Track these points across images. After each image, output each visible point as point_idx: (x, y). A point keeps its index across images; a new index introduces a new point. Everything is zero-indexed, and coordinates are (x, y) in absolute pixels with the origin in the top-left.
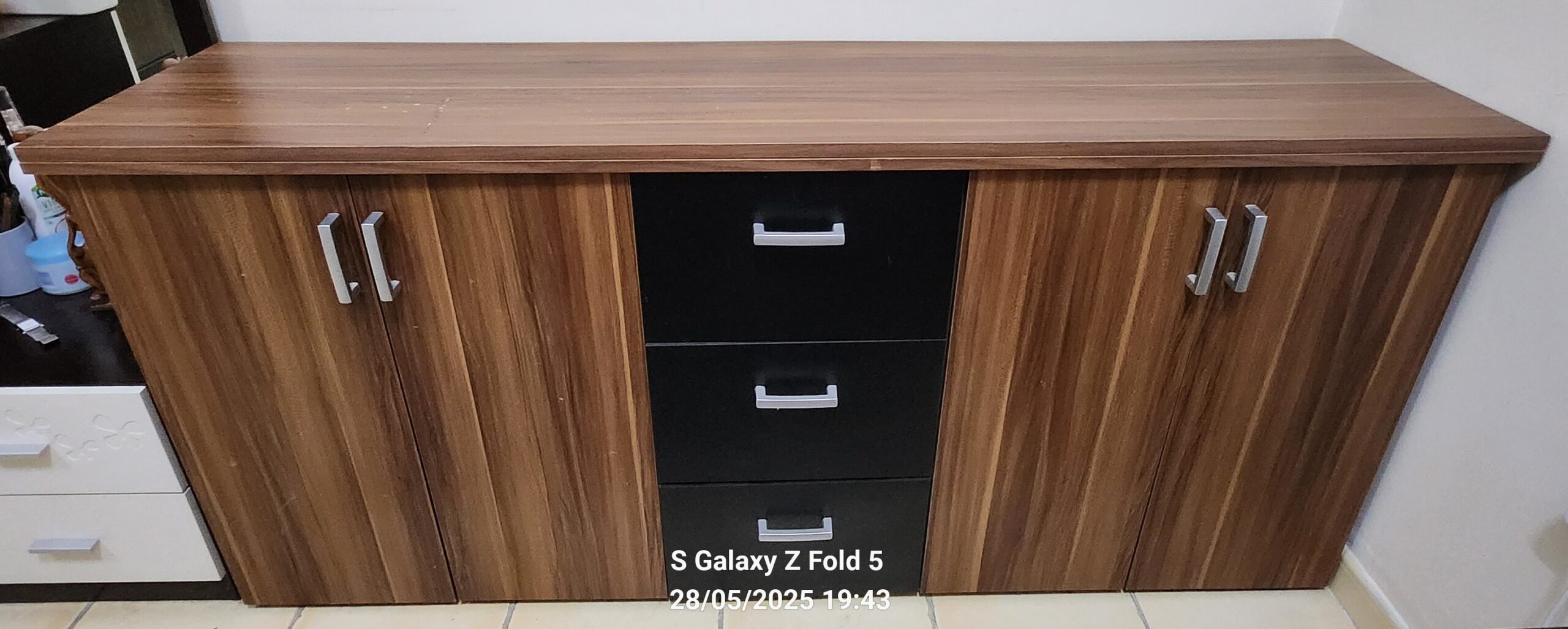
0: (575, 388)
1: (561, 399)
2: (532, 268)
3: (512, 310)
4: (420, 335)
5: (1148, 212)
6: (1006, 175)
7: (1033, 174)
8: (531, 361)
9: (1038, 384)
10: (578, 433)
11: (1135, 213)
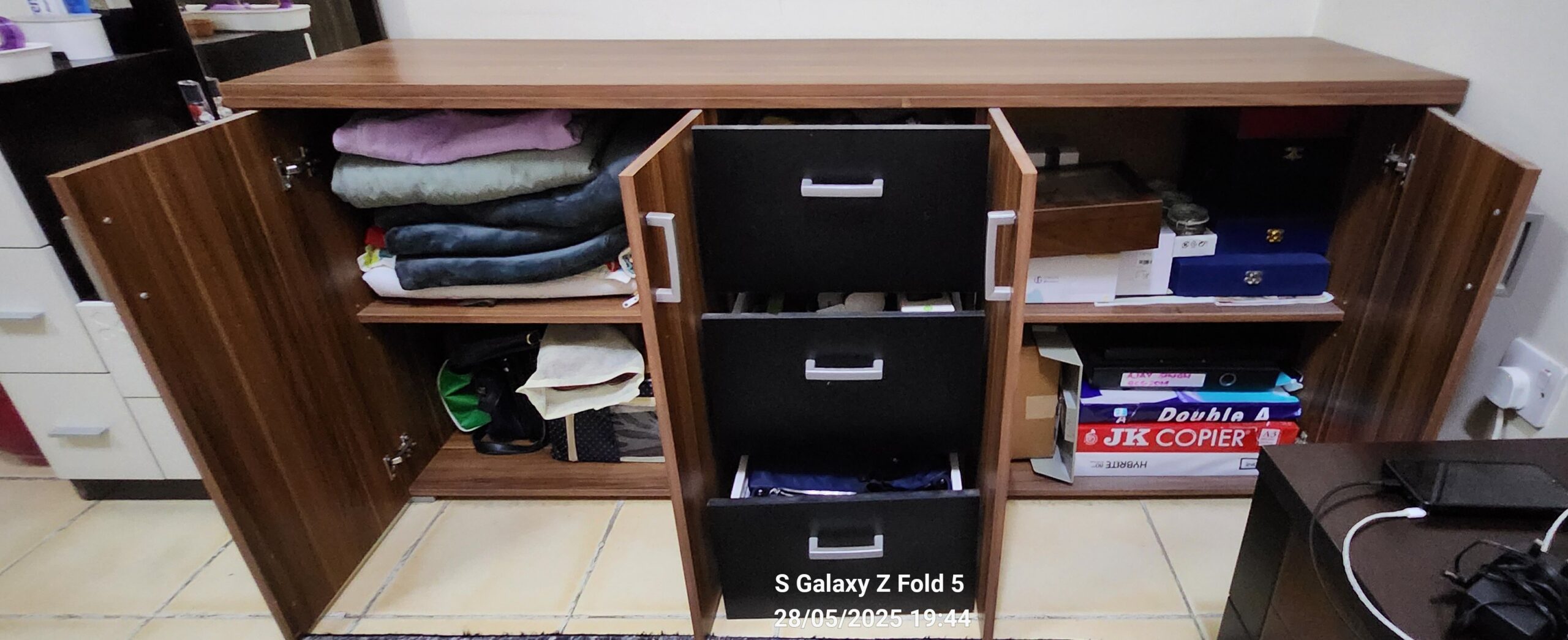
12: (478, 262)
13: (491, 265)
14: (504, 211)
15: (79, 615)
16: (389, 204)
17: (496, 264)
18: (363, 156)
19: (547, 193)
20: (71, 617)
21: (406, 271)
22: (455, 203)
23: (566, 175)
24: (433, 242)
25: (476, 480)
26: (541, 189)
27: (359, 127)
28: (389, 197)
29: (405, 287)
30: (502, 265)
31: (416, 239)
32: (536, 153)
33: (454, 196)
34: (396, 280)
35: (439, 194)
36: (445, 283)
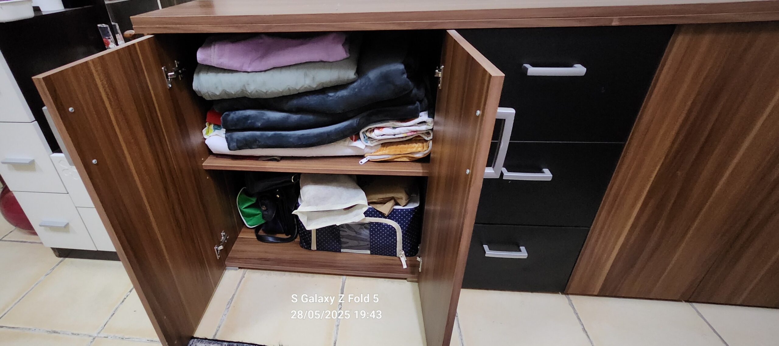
9: (676, 172)
12: (275, 134)
13: (283, 136)
14: (295, 102)
15: (59, 331)
16: (226, 97)
17: (286, 136)
18: (214, 67)
19: (323, 90)
20: (55, 332)
21: (232, 139)
22: (266, 97)
23: (339, 78)
24: (249, 121)
25: (261, 259)
26: (321, 87)
27: (213, 47)
28: (226, 93)
29: (231, 148)
30: (290, 137)
31: (239, 120)
32: (322, 64)
33: (266, 93)
34: (226, 144)
35: (257, 91)
36: (253, 147)
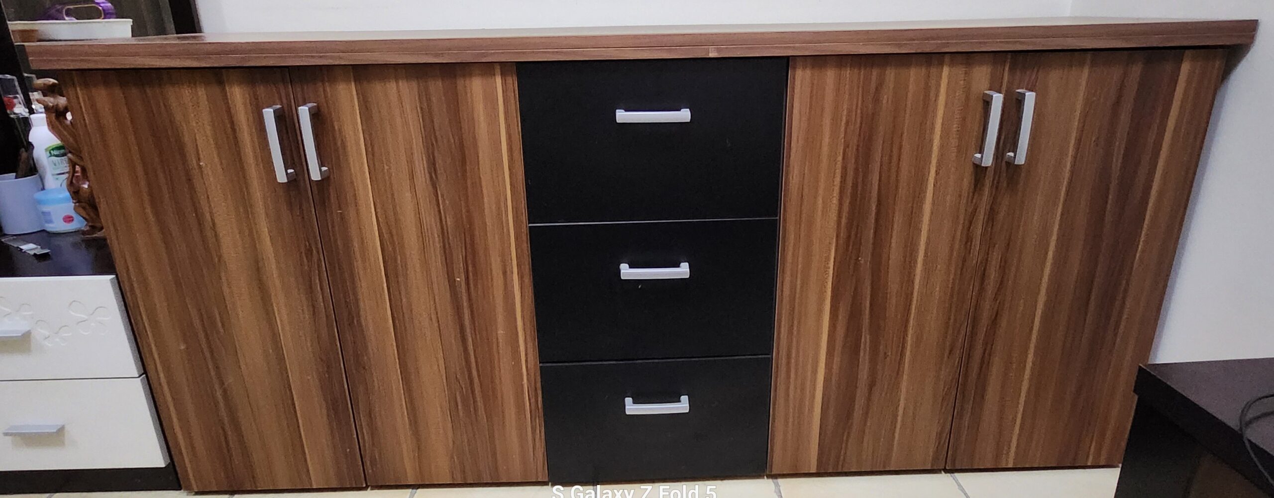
0: (470, 269)
1: (458, 279)
2: (436, 154)
3: (419, 195)
4: (342, 217)
5: (937, 96)
6: (819, 61)
7: (842, 60)
8: (434, 242)
9: (857, 259)
10: (472, 312)
11: (927, 96)
